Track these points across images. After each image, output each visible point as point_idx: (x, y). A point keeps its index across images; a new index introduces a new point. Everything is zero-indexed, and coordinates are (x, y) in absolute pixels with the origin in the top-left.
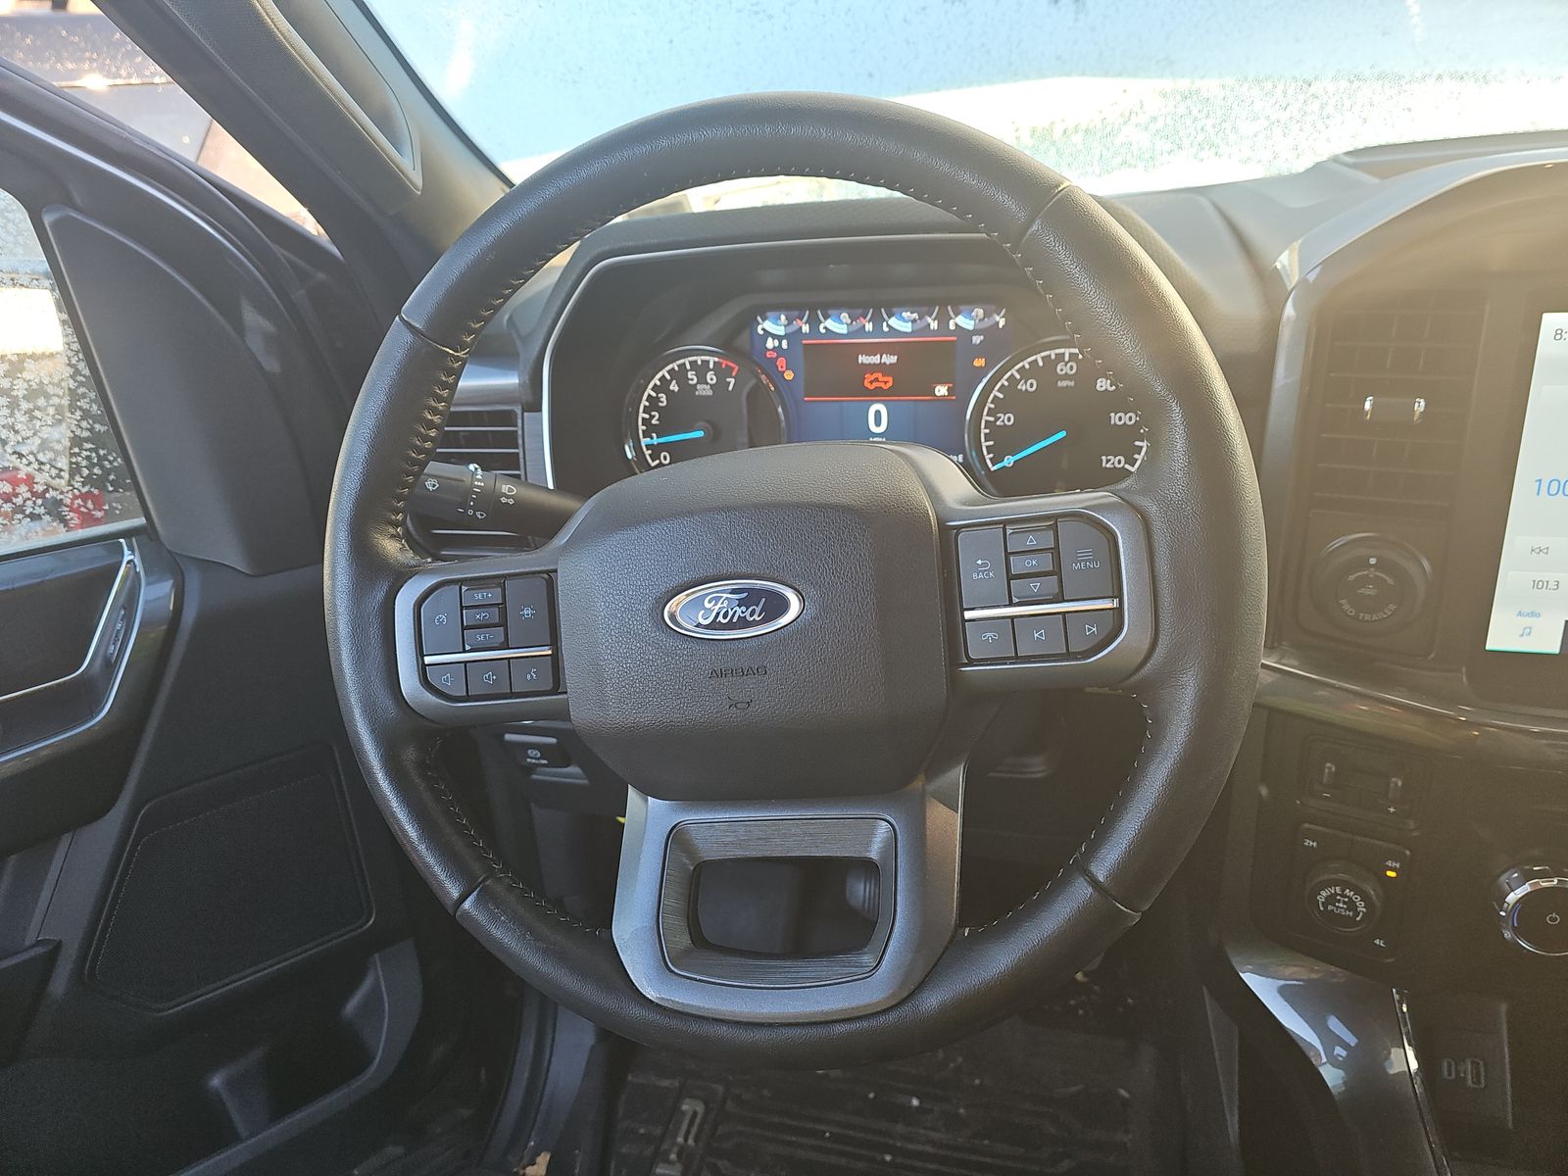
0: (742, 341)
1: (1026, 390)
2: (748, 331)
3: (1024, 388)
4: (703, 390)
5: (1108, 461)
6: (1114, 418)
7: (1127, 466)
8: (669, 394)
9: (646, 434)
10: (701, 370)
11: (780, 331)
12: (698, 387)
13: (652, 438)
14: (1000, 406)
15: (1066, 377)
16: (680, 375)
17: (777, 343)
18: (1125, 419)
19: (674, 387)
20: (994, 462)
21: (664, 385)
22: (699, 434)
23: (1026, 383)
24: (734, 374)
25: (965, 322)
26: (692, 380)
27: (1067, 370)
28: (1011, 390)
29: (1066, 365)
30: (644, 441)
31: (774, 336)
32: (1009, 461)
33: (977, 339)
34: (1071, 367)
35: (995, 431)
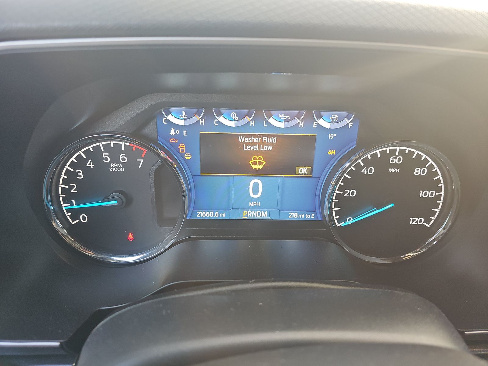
0: (149, 130)
1: (367, 173)
2: (154, 122)
3: (365, 172)
4: (116, 167)
5: (414, 220)
6: (422, 194)
7: (425, 224)
8: (86, 170)
9: (65, 200)
10: (115, 152)
11: (181, 123)
12: (112, 165)
13: (72, 204)
14: (347, 184)
15: (395, 166)
16: (95, 155)
17: (178, 132)
18: (429, 194)
19: (90, 164)
20: (339, 221)
21: (80, 163)
22: (114, 203)
23: (367, 169)
24: (143, 156)
25: (324, 123)
26: (107, 159)
27: (396, 161)
28: (356, 173)
29: (396, 158)
30: (65, 207)
31: (176, 126)
32: (350, 221)
33: (332, 136)
34: (400, 159)
35: (342, 200)
